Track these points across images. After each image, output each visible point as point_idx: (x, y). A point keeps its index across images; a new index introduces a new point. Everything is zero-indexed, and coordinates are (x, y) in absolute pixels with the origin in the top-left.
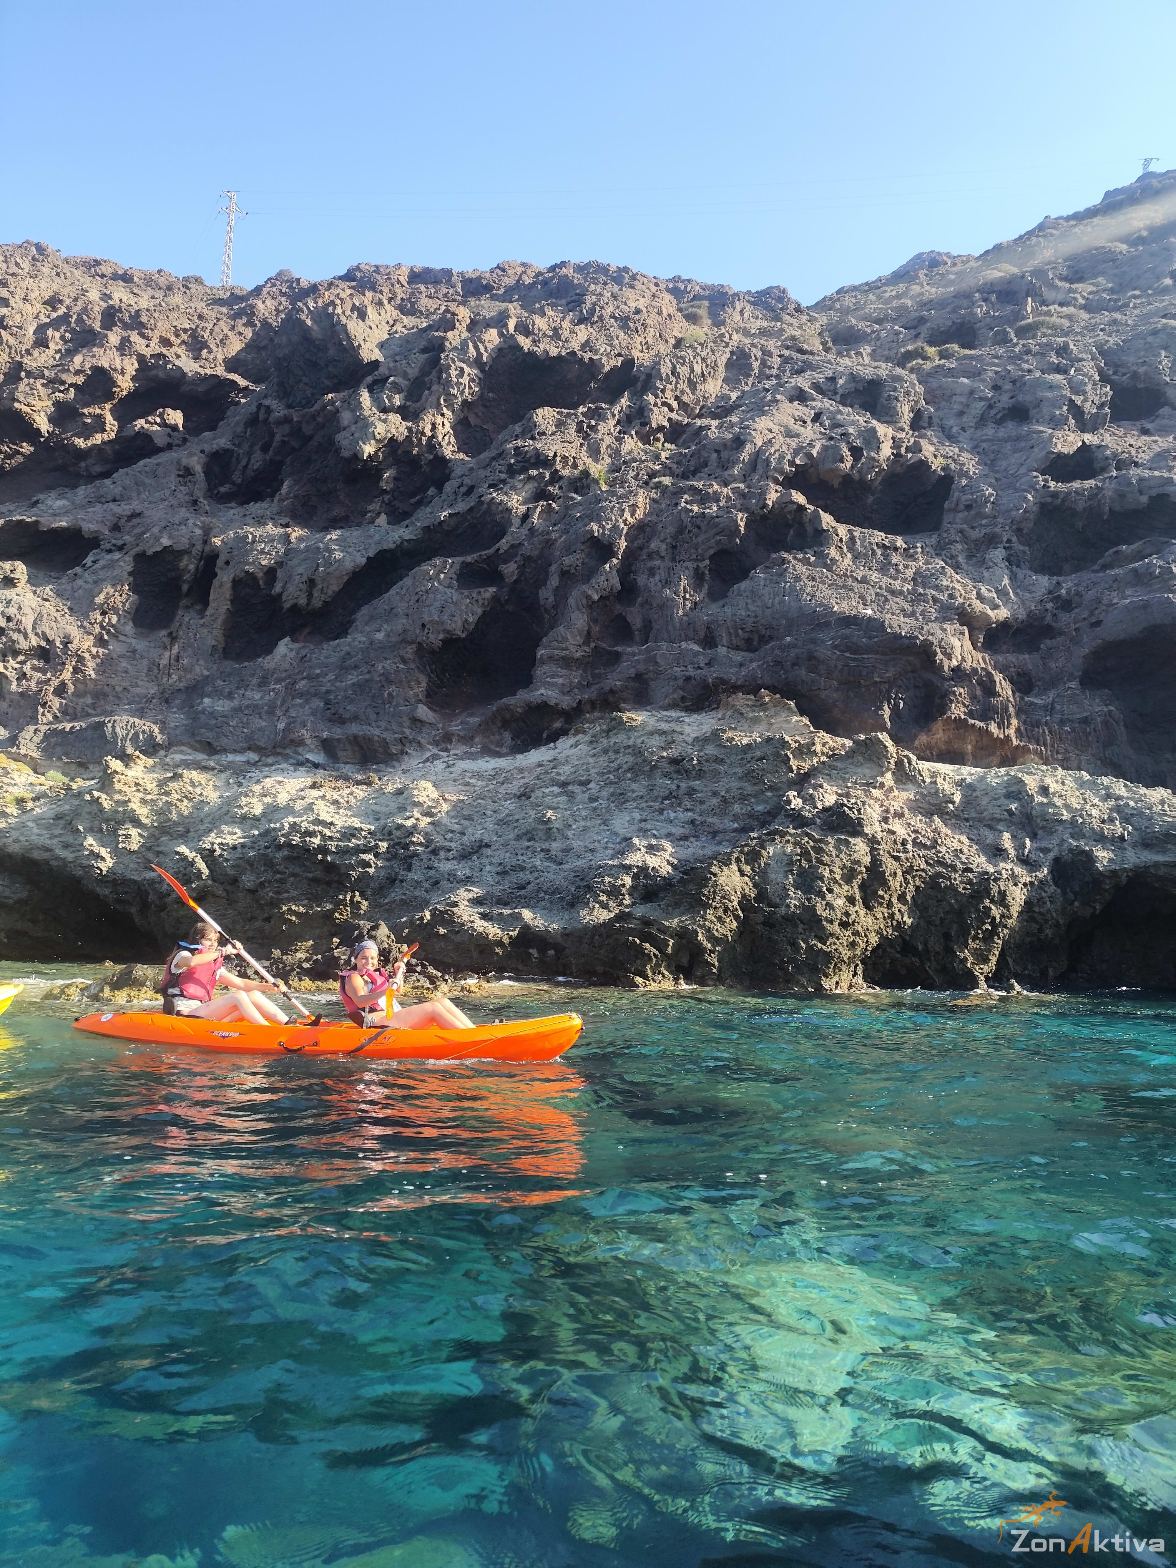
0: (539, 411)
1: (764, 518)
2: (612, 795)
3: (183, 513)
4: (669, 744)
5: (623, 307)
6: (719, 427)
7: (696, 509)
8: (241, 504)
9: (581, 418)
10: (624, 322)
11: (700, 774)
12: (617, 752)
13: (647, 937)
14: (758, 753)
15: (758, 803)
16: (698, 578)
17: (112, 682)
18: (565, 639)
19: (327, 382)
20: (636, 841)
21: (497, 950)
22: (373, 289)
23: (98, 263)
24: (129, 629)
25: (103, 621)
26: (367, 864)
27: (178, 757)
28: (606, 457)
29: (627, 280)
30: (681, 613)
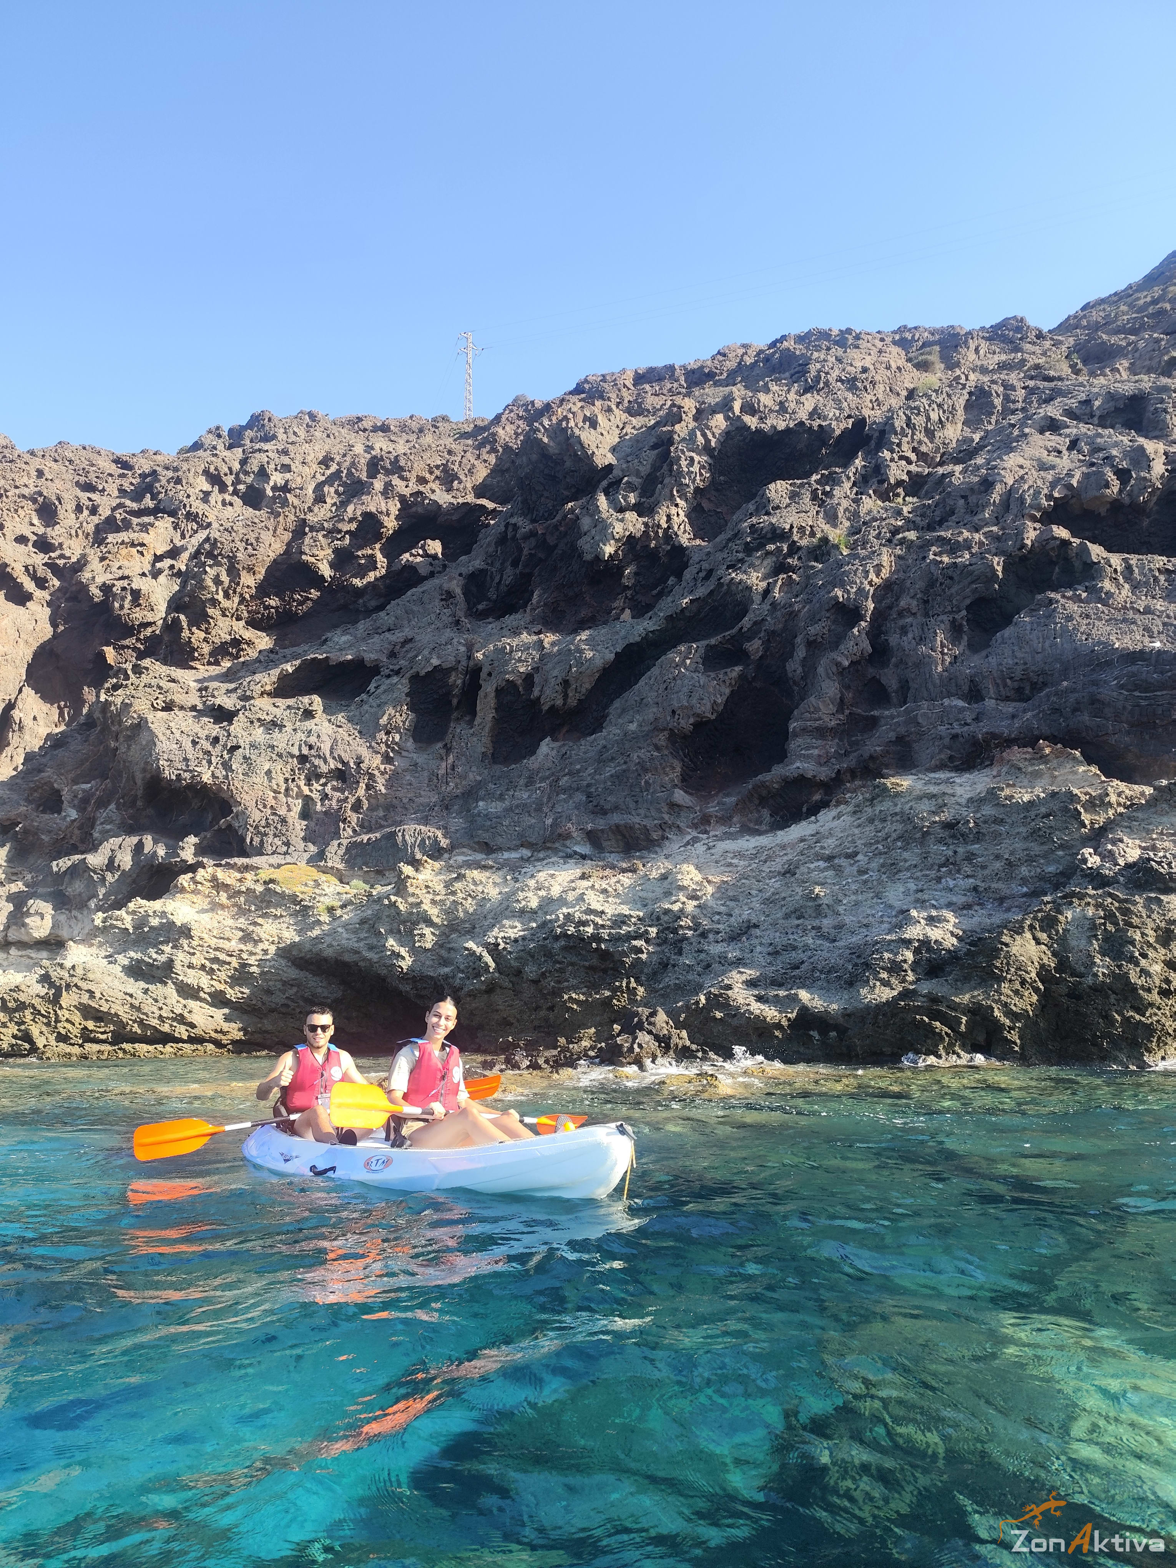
0: (772, 486)
1: (1023, 559)
2: (883, 866)
3: (448, 633)
4: (940, 808)
5: (849, 368)
6: (962, 472)
7: (946, 559)
8: (498, 618)
9: (815, 486)
10: (851, 383)
11: (979, 837)
12: (884, 820)
13: (936, 1015)
14: (1043, 810)
15: (1048, 864)
16: (955, 631)
17: (399, 795)
18: (817, 709)
19: (566, 493)
20: (914, 913)
21: (777, 1033)
22: (602, 398)
23: (360, 419)
24: (410, 744)
25: (388, 740)
26: (639, 951)
27: (460, 859)
28: (844, 521)
29: (850, 341)
30: (940, 669)
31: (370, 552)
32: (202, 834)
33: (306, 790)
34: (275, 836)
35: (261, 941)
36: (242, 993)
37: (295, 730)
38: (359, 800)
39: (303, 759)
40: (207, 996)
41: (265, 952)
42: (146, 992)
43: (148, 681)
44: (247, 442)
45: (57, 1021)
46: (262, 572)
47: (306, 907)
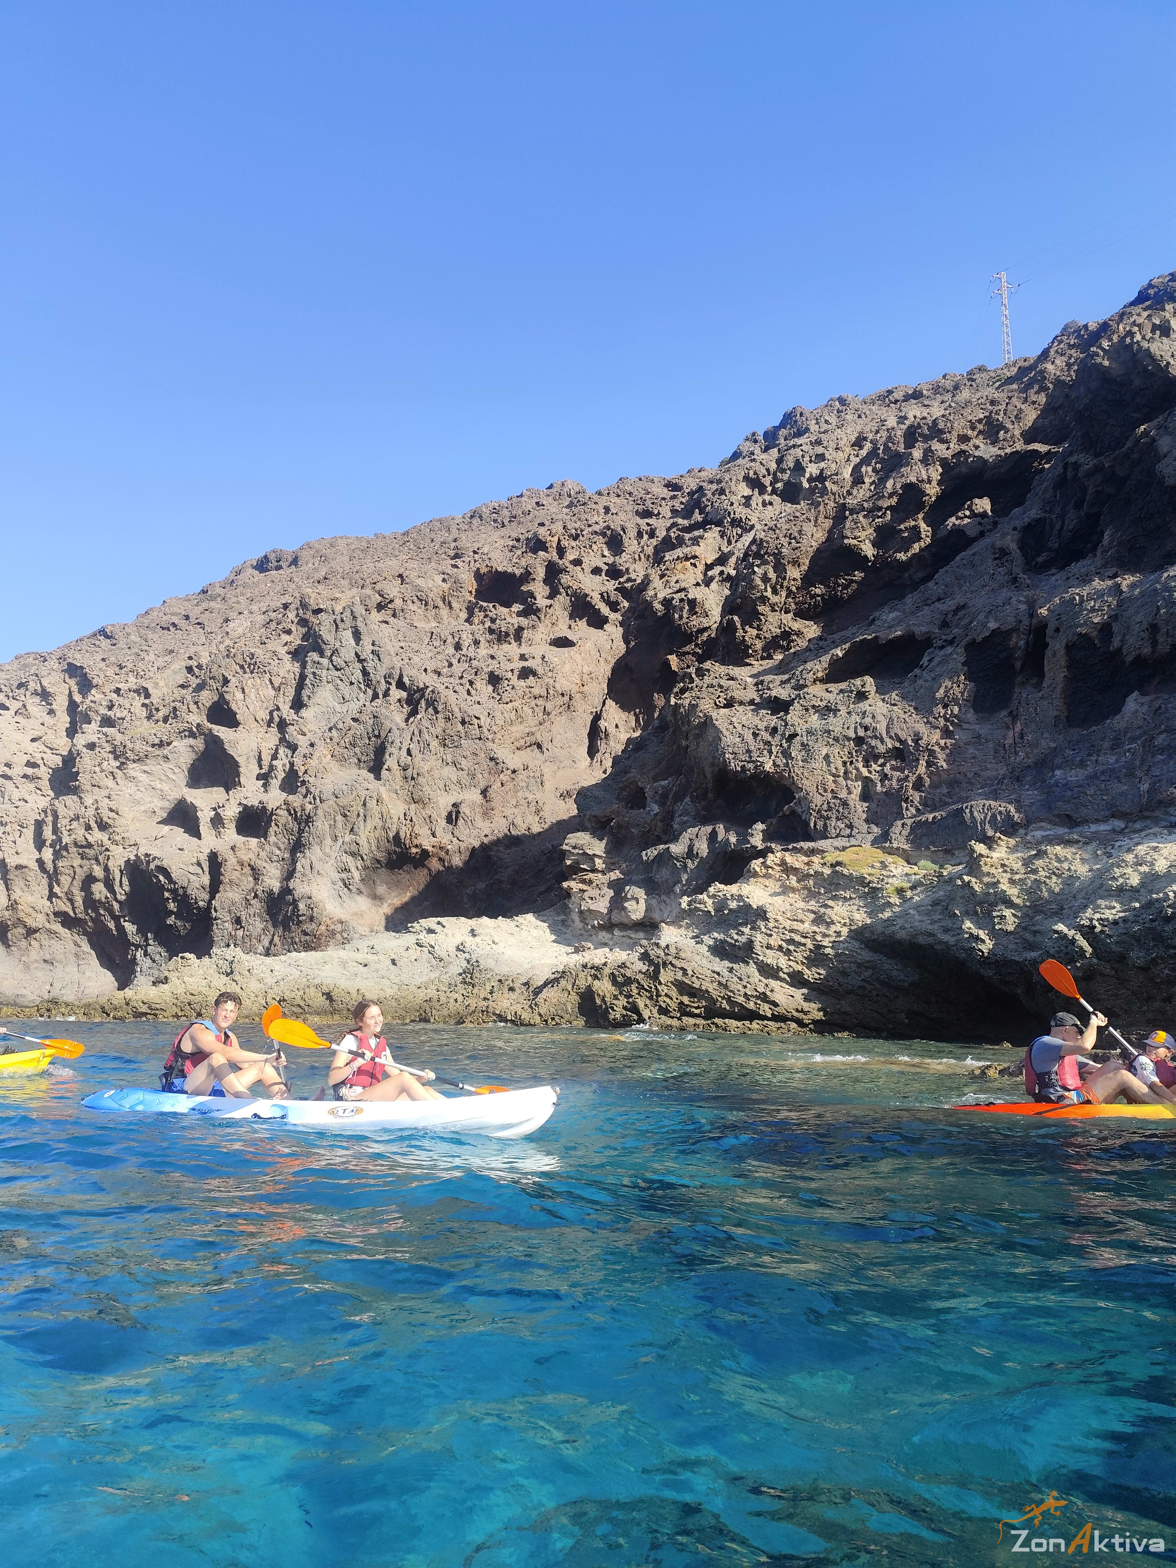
3: (1005, 593)
8: (1062, 568)
17: (961, 768)
19: (1136, 415)
23: (890, 392)
24: (971, 715)
25: (946, 713)
27: (1039, 834)
31: (913, 523)
32: (768, 822)
33: (865, 772)
34: (838, 819)
35: (833, 923)
36: (819, 974)
37: (849, 713)
38: (920, 778)
39: (859, 741)
40: (786, 976)
41: (838, 934)
42: (731, 970)
43: (710, 682)
44: (782, 441)
45: (658, 995)
46: (806, 562)
47: (875, 889)
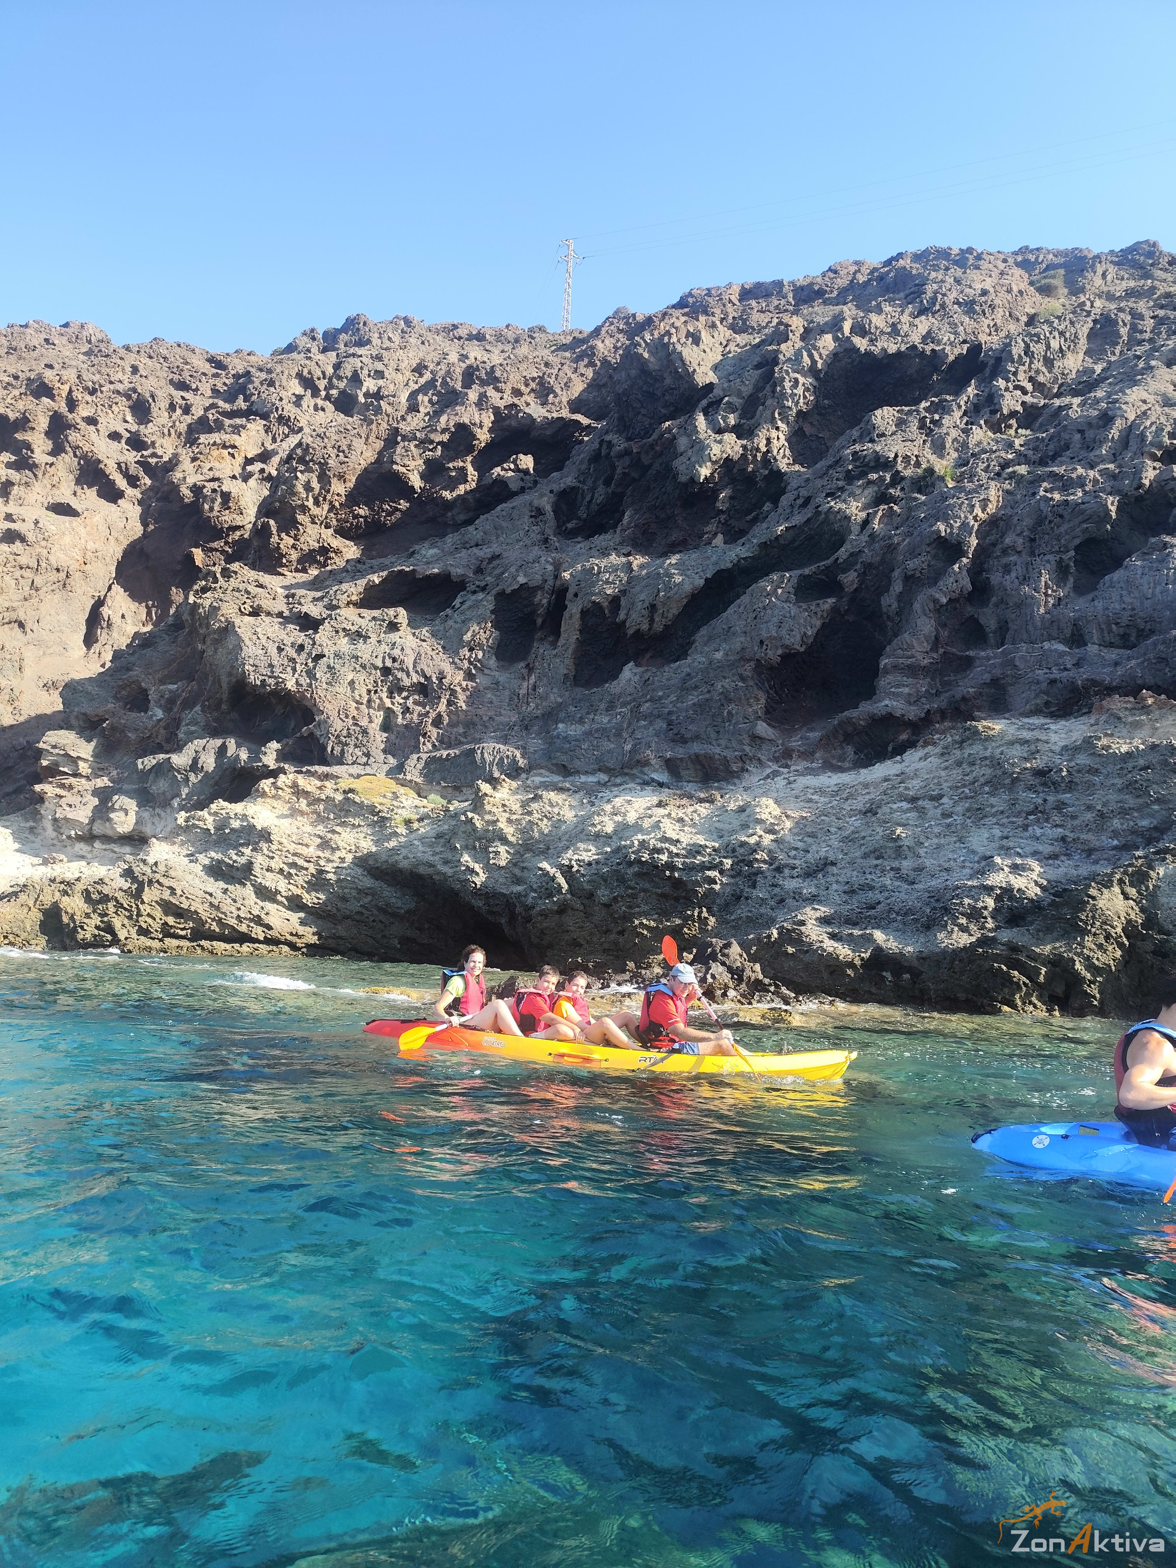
0: (878, 412)
1: (1140, 499)
2: (968, 810)
3: (536, 551)
4: (1033, 754)
5: (967, 290)
6: (1081, 405)
8: (587, 537)
9: (924, 414)
10: (969, 307)
11: (1071, 786)
13: (1015, 964)
14: (1141, 762)
15: (1142, 817)
16: (1061, 573)
17: (478, 711)
18: (911, 647)
19: (664, 411)
20: (998, 860)
21: (849, 972)
22: (706, 313)
23: (455, 327)
24: (493, 662)
25: (470, 656)
26: (713, 881)
27: (538, 779)
28: (952, 451)
29: (971, 262)
30: (1042, 610)
31: (461, 464)
32: (284, 741)
33: (388, 703)
34: (356, 746)
35: (338, 848)
36: (318, 899)
37: (379, 642)
38: (439, 716)
39: (386, 671)
40: (284, 900)
41: (343, 860)
42: (225, 891)
43: (236, 585)
44: (341, 346)
45: (139, 915)
46: (352, 480)
47: (384, 819)
